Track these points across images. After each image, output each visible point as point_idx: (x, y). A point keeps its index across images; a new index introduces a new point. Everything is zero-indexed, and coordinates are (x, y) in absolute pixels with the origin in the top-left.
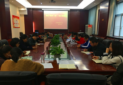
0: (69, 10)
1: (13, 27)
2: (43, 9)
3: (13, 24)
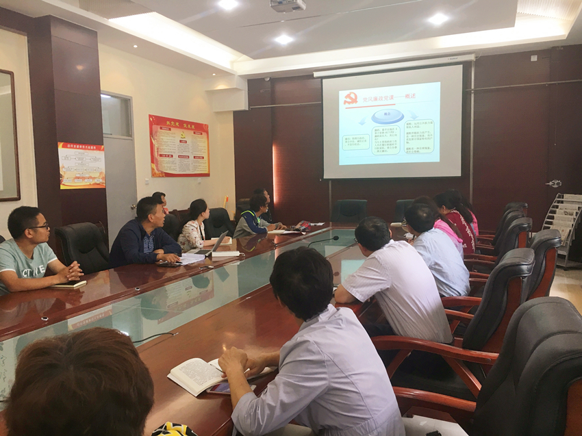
0: (472, 57)
1: (154, 175)
2: (316, 74)
3: (153, 160)
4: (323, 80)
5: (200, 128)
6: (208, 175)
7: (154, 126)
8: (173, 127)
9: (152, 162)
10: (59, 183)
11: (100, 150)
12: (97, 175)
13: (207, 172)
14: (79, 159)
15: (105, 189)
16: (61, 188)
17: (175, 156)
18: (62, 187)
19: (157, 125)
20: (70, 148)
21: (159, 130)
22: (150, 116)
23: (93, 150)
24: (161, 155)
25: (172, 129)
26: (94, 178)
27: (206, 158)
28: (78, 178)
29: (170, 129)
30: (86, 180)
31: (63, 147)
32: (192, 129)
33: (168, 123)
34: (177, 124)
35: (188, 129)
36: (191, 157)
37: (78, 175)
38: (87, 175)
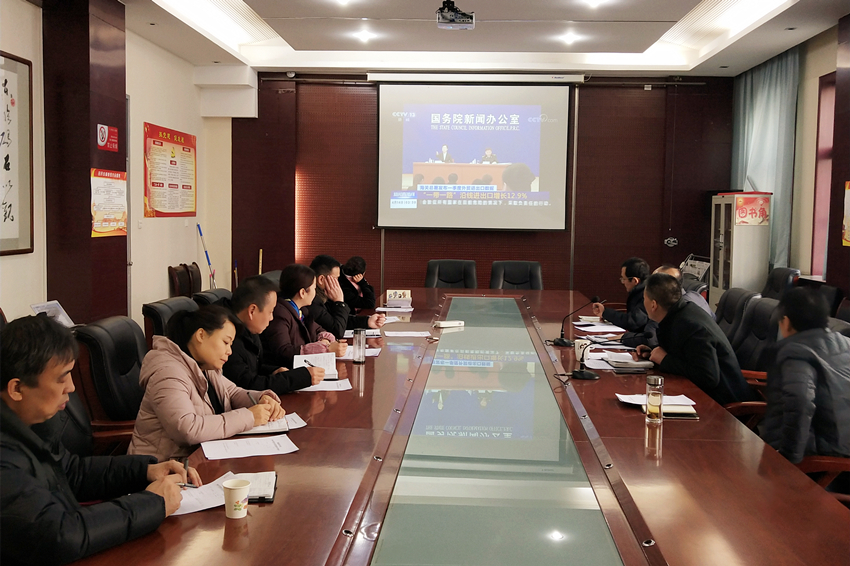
0: (580, 79)
1: (146, 214)
2: (371, 77)
3: (146, 193)
4: (381, 86)
6: (193, 214)
7: (150, 141)
8: (164, 140)
9: (146, 195)
10: (90, 227)
11: (122, 178)
12: (119, 216)
13: (193, 210)
14: (108, 192)
15: (126, 236)
17: (166, 185)
18: (94, 235)
19: (151, 138)
20: (100, 176)
21: (152, 145)
22: (146, 124)
23: (118, 178)
24: (153, 184)
25: (164, 143)
26: (119, 220)
27: (193, 188)
28: (105, 220)
29: (162, 144)
30: (112, 223)
31: (96, 175)
32: (180, 144)
33: (161, 134)
34: (169, 135)
35: (177, 143)
36: (180, 187)
37: (106, 217)
38: (113, 217)
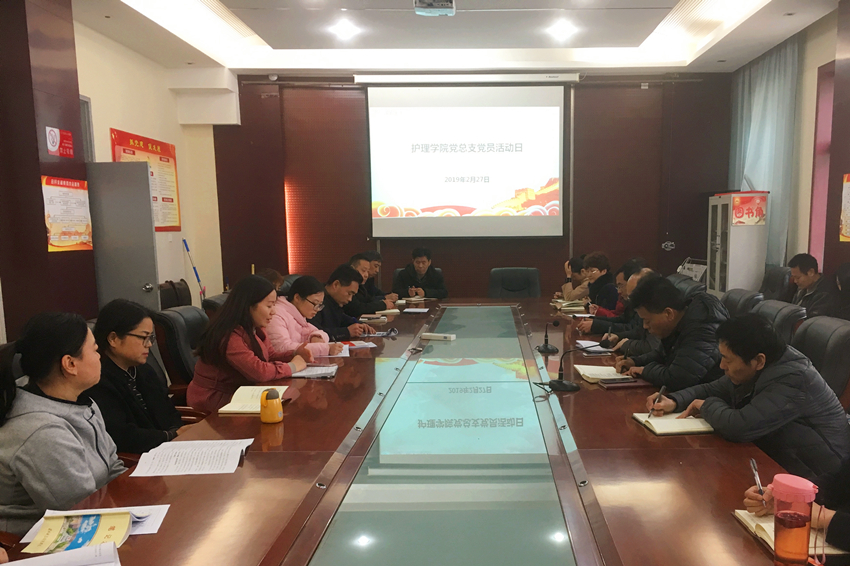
0: (575, 78)
2: (359, 79)
4: (369, 89)
5: (166, 151)
6: (179, 229)
7: (117, 147)
8: (139, 149)
10: (45, 241)
11: (83, 188)
13: (176, 224)
14: (66, 203)
15: (92, 251)
16: (49, 250)
19: (120, 145)
20: (54, 185)
21: (123, 154)
22: (112, 130)
23: (77, 188)
25: (137, 152)
26: (80, 234)
27: (175, 200)
28: (64, 233)
29: (134, 153)
30: (73, 237)
31: (48, 183)
32: (156, 153)
33: (131, 141)
34: (141, 143)
35: (152, 152)
36: (160, 200)
37: (64, 230)
38: (73, 230)
